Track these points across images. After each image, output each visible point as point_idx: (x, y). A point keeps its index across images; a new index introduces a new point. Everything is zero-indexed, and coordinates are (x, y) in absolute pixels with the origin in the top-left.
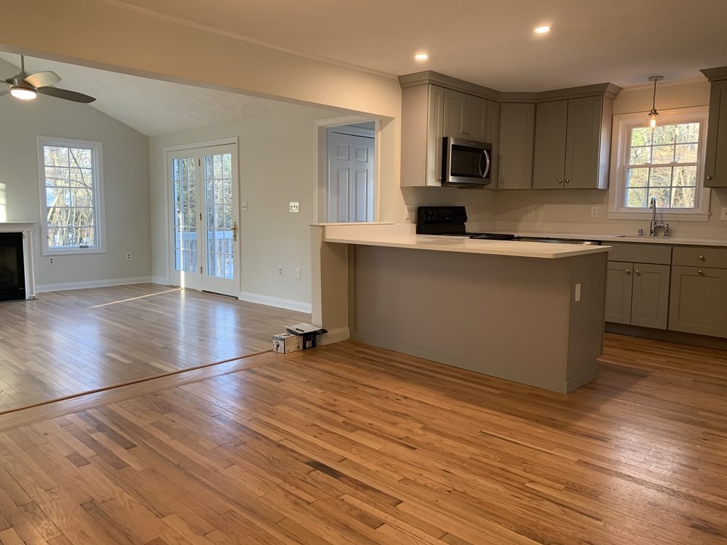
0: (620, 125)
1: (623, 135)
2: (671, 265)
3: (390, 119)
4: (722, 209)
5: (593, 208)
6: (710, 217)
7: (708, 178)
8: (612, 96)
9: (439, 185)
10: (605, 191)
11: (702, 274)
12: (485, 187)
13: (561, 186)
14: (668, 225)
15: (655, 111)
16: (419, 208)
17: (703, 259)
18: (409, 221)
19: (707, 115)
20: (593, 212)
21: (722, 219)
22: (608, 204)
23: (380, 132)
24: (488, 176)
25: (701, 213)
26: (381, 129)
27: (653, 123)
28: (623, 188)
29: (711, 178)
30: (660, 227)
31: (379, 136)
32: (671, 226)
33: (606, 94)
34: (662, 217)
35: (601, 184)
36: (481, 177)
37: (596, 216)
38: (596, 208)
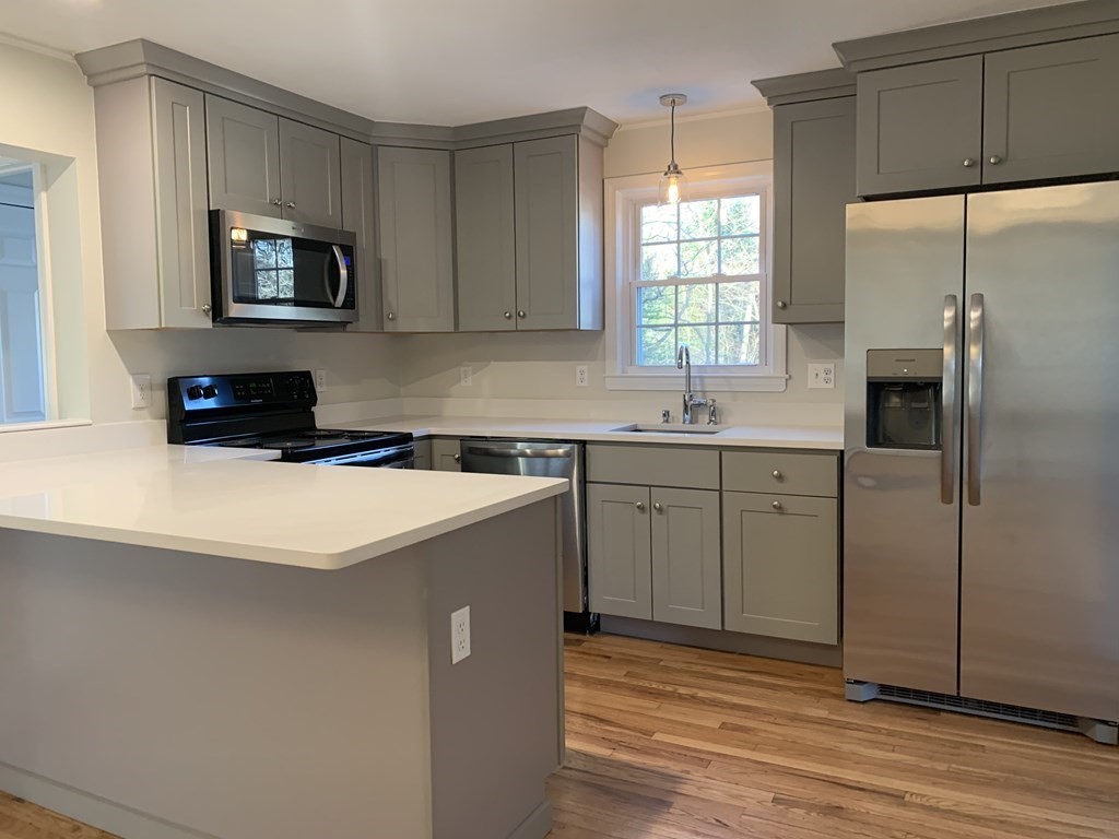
0: (618, 199)
1: (625, 222)
2: (721, 491)
3: (63, 163)
4: (810, 365)
5: (579, 368)
6: (789, 382)
7: (780, 304)
8: (600, 140)
9: (208, 324)
10: (597, 335)
11: (779, 509)
12: (349, 327)
13: (511, 325)
14: (714, 401)
15: (676, 167)
16: (169, 380)
17: (780, 478)
18: (145, 412)
19: (769, 179)
20: (579, 376)
21: (810, 386)
22: (604, 360)
23: (44, 195)
24: (350, 303)
25: (772, 374)
26: (46, 188)
27: (673, 191)
28: (632, 328)
29: (785, 306)
30: (700, 405)
31: (42, 201)
32: (721, 401)
33: (583, 132)
34: (702, 384)
35: (586, 320)
36: (329, 306)
37: (585, 384)
38: (585, 368)
